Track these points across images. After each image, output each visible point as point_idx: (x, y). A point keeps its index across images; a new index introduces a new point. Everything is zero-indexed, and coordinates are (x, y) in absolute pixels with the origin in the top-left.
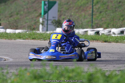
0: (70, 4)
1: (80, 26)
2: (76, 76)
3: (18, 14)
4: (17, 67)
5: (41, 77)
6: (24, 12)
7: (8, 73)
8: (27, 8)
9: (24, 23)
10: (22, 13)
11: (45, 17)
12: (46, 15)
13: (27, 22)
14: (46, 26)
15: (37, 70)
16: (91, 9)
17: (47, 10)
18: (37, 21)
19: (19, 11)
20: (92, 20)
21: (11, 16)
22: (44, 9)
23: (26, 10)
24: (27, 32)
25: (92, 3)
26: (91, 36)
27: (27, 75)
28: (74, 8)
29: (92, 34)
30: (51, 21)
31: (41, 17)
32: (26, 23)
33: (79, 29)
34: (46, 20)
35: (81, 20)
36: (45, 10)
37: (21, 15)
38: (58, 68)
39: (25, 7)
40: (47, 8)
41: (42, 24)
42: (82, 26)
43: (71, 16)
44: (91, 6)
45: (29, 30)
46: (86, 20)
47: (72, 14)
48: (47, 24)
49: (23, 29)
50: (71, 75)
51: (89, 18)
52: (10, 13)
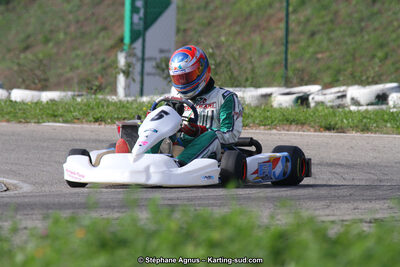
0: (216, 8)
1: (247, 80)
2: (232, 240)
3: (47, 41)
4: (45, 211)
5: (122, 243)
6: (66, 34)
7: (15, 230)
8: (78, 22)
9: (68, 69)
10: (61, 36)
11: (134, 48)
12: (138, 44)
13: (77, 68)
14: (138, 78)
15: (108, 219)
16: (282, 25)
17: (141, 27)
18: (108, 61)
19: (51, 32)
20: (286, 59)
21: (27, 48)
22: (132, 24)
23: (72, 29)
24: (79, 99)
25: (285, 4)
26: (281, 110)
27: (78, 237)
28: (229, 22)
29: (284, 105)
30: (154, 64)
31: (122, 50)
32: (73, 69)
33: (245, 87)
34: (138, 60)
35: (251, 58)
36: (136, 28)
37: (58, 44)
38: (177, 215)
39: (71, 17)
40: (142, 23)
41: (124, 72)
42: (253, 78)
43: (218, 46)
44: (283, 14)
45: (84, 93)
46: (266, 60)
47: (223, 39)
48: (142, 73)
49: (64, 90)
50: (216, 235)
51: (275, 54)
52: (22, 36)
